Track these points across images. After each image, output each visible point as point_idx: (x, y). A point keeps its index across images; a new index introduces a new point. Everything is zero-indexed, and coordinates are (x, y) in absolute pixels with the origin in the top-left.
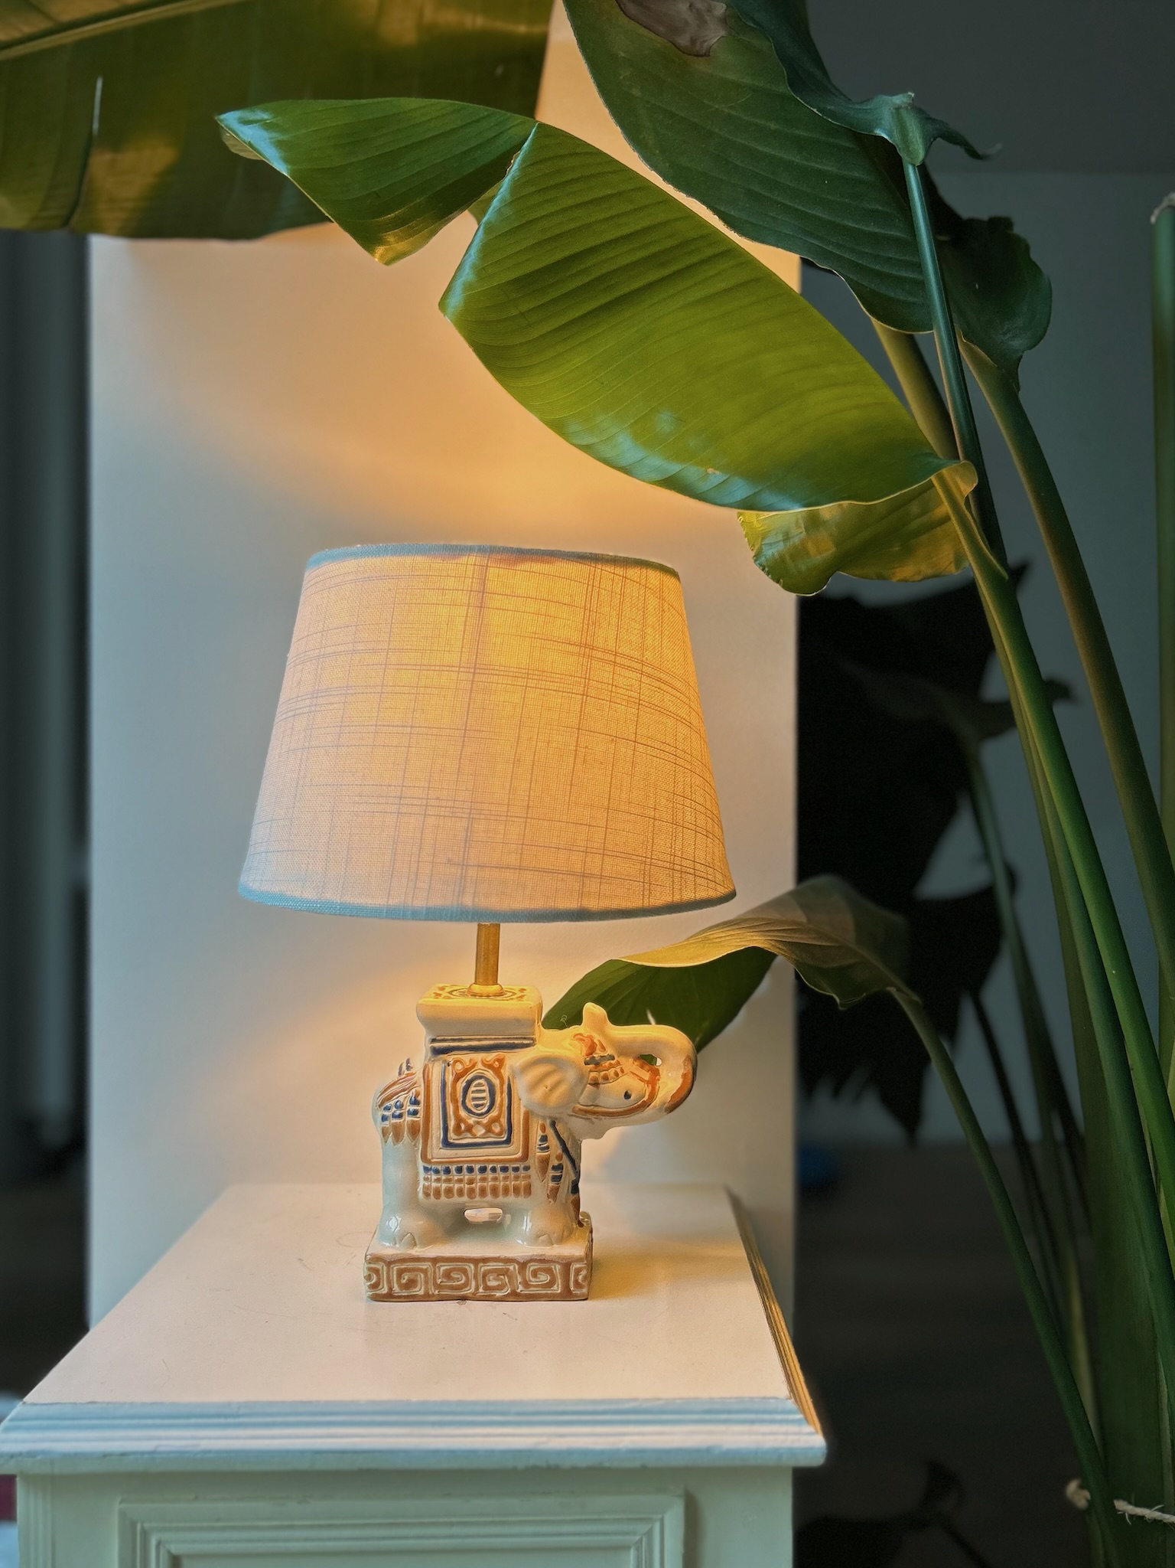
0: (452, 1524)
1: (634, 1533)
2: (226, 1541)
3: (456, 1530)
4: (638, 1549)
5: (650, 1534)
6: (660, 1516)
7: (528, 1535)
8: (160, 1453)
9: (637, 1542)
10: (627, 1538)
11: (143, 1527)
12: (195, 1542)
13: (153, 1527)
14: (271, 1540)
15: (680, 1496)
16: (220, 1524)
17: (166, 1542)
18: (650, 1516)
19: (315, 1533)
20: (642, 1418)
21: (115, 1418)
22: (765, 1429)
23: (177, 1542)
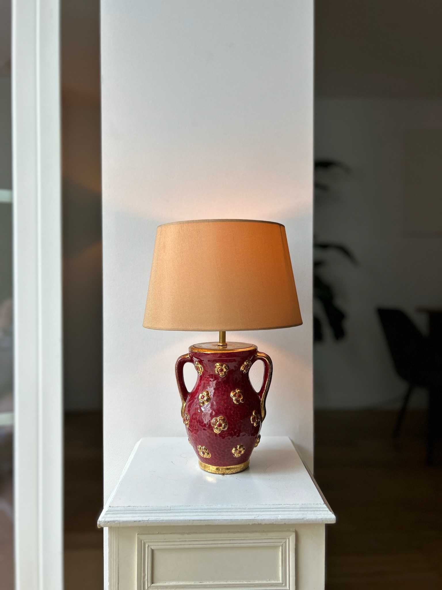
0: (230, 540)
1: (281, 542)
2: (167, 545)
3: (231, 542)
4: (282, 547)
5: (285, 542)
6: (288, 537)
7: (251, 543)
8: (150, 521)
9: (282, 545)
10: (279, 544)
11: (144, 542)
12: (158, 545)
13: (146, 542)
14: (180, 545)
15: (294, 532)
16: (165, 540)
17: (150, 546)
18: (285, 537)
19: (192, 543)
20: (283, 510)
21: (136, 511)
22: (318, 513)
23: (153, 545)
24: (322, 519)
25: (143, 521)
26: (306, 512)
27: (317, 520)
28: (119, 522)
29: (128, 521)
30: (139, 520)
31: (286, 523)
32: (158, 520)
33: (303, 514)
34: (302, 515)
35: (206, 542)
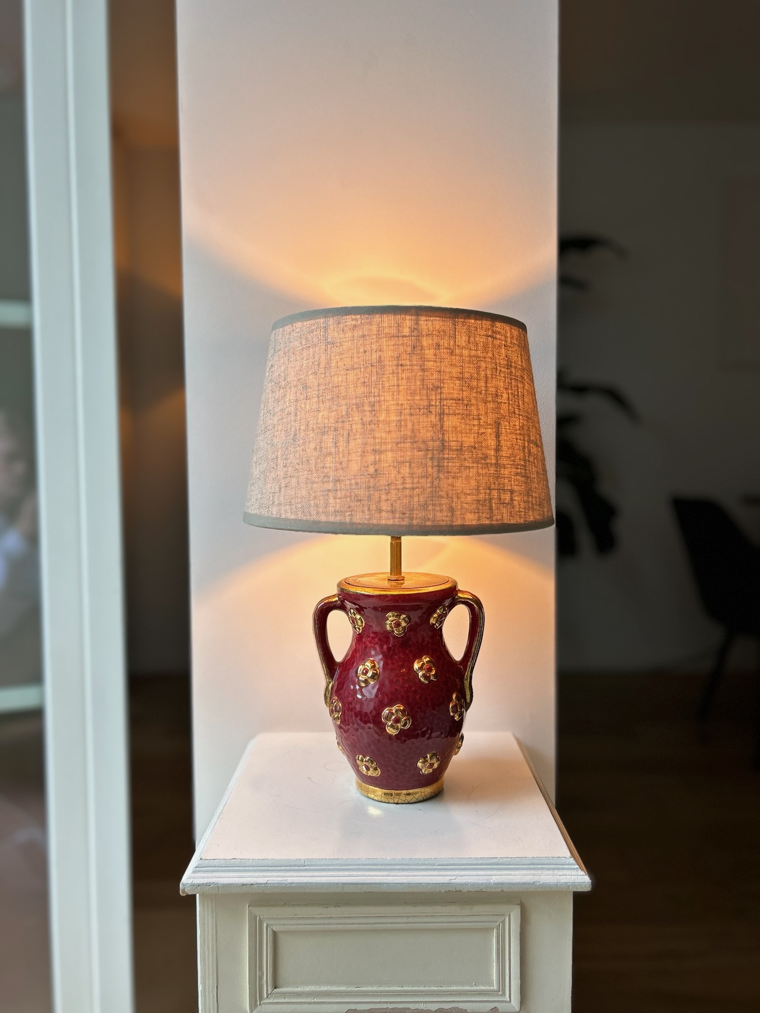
1: (496, 922)
3: (410, 920)
4: (498, 929)
5: (503, 922)
6: (509, 914)
8: (269, 884)
9: (498, 926)
10: (493, 924)
11: (260, 918)
12: (284, 925)
13: (263, 918)
14: (321, 924)
15: (519, 904)
16: (296, 917)
17: (271, 925)
18: (503, 914)
19: (342, 921)
20: (500, 867)
21: (245, 867)
22: (560, 872)
23: (276, 925)
24: (567, 883)
25: (257, 884)
26: (540, 872)
27: (558, 885)
28: (218, 886)
29: (232, 884)
30: (251, 882)
31: (505, 890)
32: (284, 883)
33: (534, 875)
34: (532, 876)
35: (366, 921)
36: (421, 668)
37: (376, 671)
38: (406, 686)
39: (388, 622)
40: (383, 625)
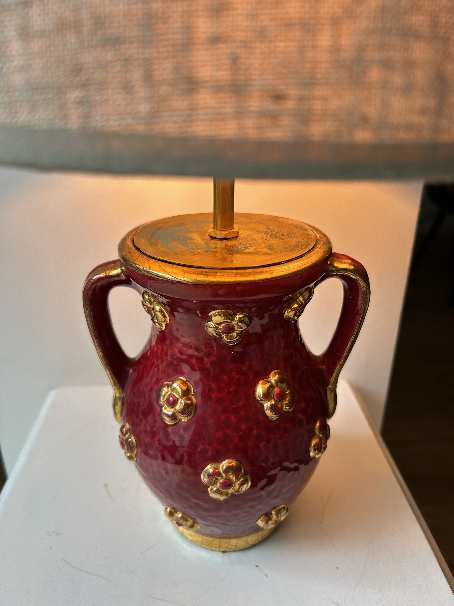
36: (267, 395)
37: (190, 399)
38: (243, 427)
39: (211, 324)
40: (201, 329)
